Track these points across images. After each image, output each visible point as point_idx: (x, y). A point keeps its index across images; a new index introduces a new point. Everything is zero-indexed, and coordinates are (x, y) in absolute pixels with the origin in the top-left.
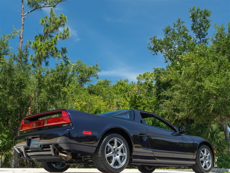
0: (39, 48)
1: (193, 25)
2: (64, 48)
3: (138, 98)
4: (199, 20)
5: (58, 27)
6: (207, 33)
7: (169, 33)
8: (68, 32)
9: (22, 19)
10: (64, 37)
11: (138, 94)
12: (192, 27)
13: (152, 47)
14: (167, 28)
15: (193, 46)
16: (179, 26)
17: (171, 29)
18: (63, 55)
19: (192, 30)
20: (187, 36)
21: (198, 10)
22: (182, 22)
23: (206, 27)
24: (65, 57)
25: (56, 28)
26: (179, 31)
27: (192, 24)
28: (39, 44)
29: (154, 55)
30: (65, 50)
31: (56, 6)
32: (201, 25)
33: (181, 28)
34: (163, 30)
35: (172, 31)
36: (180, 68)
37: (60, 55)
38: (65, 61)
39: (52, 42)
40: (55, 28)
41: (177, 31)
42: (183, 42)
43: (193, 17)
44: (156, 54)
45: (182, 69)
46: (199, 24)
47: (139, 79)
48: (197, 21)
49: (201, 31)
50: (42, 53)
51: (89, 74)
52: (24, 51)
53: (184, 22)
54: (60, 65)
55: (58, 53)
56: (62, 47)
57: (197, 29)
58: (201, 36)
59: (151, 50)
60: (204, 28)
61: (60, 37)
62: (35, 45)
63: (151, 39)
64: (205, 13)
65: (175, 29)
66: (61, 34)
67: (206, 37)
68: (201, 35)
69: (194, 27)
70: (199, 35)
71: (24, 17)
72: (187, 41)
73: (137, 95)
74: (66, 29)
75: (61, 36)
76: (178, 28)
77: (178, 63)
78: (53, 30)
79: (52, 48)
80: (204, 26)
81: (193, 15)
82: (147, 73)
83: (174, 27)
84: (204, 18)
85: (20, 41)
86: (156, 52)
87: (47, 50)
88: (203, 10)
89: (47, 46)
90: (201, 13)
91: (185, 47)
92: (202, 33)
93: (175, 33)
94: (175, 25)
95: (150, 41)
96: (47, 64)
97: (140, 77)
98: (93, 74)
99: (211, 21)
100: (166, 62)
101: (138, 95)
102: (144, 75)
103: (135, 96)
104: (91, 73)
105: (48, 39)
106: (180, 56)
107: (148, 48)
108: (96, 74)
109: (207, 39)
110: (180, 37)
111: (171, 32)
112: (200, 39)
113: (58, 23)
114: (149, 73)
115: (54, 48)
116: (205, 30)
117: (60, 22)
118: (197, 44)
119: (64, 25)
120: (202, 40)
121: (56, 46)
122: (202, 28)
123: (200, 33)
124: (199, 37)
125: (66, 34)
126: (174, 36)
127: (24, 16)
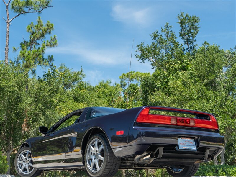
0: (27, 58)
1: (182, 31)
2: (50, 56)
3: (125, 106)
4: (188, 26)
5: (45, 35)
6: (195, 40)
7: (157, 38)
8: (55, 40)
9: (8, 26)
10: (51, 45)
11: (125, 102)
12: (181, 33)
13: (140, 55)
14: (154, 33)
15: (181, 54)
16: (167, 31)
17: (158, 34)
18: (49, 63)
19: (180, 36)
20: (175, 43)
21: (187, 16)
22: (170, 27)
23: (194, 33)
24: (52, 65)
25: (43, 36)
26: (167, 36)
27: (180, 30)
28: (27, 53)
29: (141, 63)
30: (52, 59)
31: (41, 12)
32: (189, 31)
33: (169, 33)
34: (150, 35)
35: (160, 36)
36: (167, 77)
37: (47, 63)
38: (52, 69)
39: (40, 52)
40: (41, 36)
41: (164, 37)
42: (170, 48)
43: (181, 23)
44: (143, 62)
45: (169, 78)
46: (188, 30)
47: (123, 79)
48: (185, 27)
49: (189, 38)
50: (30, 62)
51: (73, 80)
52: (16, 63)
53: (172, 26)
54: (47, 73)
55: (45, 61)
56: (49, 55)
57: (185, 35)
58: (189, 43)
59: (138, 59)
60: (192, 35)
61: (47, 46)
62: (23, 54)
63: (138, 46)
64: (193, 19)
65: (163, 34)
66: (47, 42)
67: (194, 44)
68: (189, 41)
69: (183, 33)
70: (187, 42)
71: (9, 24)
72: (174, 48)
73: (123, 103)
74: (53, 38)
75: (48, 44)
76: (166, 33)
77: (165, 72)
78: (40, 37)
79: (40, 58)
80: (192, 33)
81: (182, 21)
82: (132, 72)
83: (162, 32)
84: (193, 25)
85: (6, 49)
86: (144, 60)
87: (35, 59)
88: (191, 17)
89: (35, 55)
90: (189, 20)
91: (172, 54)
92: (190, 39)
93: (163, 39)
94: (163, 30)
95: (138, 48)
96: (34, 72)
97: (123, 77)
98: (78, 80)
99: (200, 27)
100: (154, 68)
101: (125, 104)
102: (128, 75)
103: (121, 104)
104: (76, 79)
105: (34, 46)
106: (168, 64)
107: (135, 56)
108: (81, 81)
109: (195, 45)
110: (168, 44)
111: (158, 37)
112: (188, 46)
113: (45, 30)
114: (133, 73)
115: (41, 57)
116: (193, 37)
117: (47, 30)
118: (185, 50)
119: (50, 32)
120: (190, 46)
121: (43, 55)
122: (190, 35)
123: (188, 39)
124: (187, 44)
125: (54, 43)
126: (161, 43)
127: (9, 22)
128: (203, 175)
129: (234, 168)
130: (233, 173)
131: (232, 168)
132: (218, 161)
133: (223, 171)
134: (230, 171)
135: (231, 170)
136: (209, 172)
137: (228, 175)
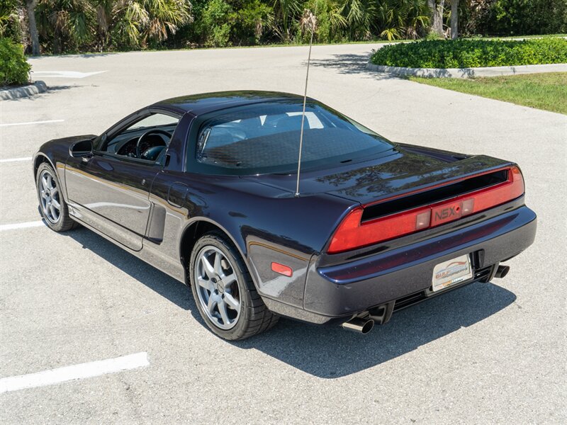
128: (416, 67)
129: (476, 50)
130: (473, 60)
131: (473, 50)
133: (455, 57)
134: (467, 58)
135: (470, 55)
136: (427, 60)
137: (462, 65)
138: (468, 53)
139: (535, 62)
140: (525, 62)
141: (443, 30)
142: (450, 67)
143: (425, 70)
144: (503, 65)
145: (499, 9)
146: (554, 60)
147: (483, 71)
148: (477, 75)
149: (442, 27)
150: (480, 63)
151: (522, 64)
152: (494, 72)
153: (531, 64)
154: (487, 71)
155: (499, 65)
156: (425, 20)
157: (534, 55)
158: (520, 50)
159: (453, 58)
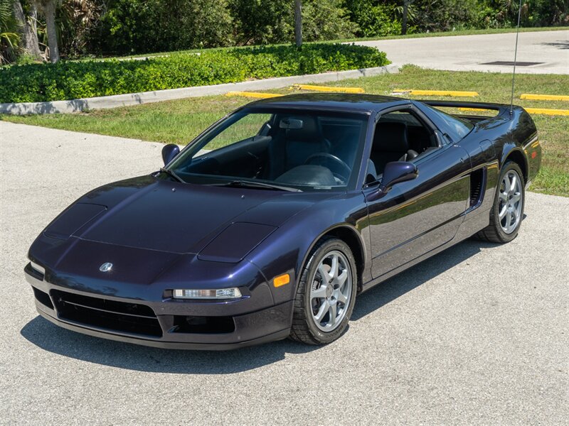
128: (7, 103)
129: (86, 76)
130: (84, 89)
131: (82, 76)
132: (24, 9)
133: (60, 86)
134: (75, 86)
135: (79, 81)
136: (22, 92)
137: (70, 96)
138: (76, 79)
139: (164, 87)
140: (150, 87)
141: (39, 51)
142: (54, 99)
143: (20, 105)
144: (123, 93)
145: (112, 19)
146: (186, 83)
147: (98, 102)
148: (91, 107)
149: (38, 47)
150: (93, 92)
151: (147, 90)
152: (113, 102)
153: (159, 89)
154: (104, 101)
155: (118, 93)
156: (13, 39)
157: (161, 77)
158: (142, 72)
159: (57, 87)
